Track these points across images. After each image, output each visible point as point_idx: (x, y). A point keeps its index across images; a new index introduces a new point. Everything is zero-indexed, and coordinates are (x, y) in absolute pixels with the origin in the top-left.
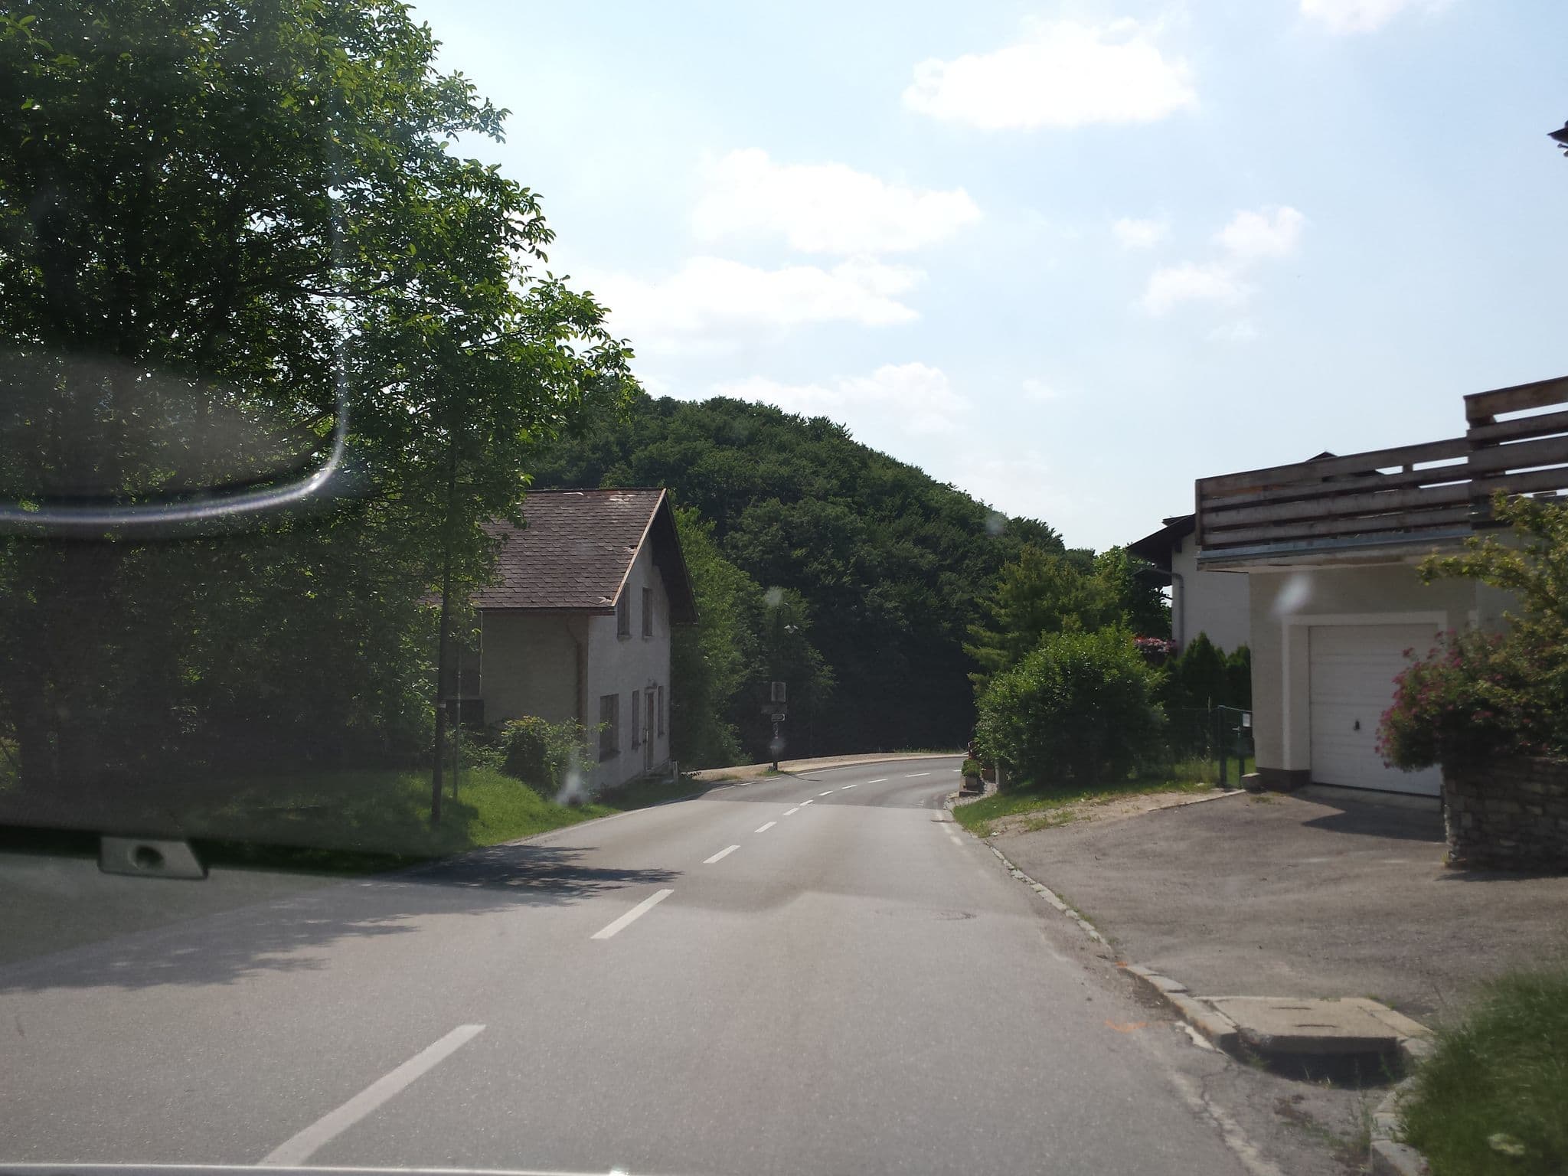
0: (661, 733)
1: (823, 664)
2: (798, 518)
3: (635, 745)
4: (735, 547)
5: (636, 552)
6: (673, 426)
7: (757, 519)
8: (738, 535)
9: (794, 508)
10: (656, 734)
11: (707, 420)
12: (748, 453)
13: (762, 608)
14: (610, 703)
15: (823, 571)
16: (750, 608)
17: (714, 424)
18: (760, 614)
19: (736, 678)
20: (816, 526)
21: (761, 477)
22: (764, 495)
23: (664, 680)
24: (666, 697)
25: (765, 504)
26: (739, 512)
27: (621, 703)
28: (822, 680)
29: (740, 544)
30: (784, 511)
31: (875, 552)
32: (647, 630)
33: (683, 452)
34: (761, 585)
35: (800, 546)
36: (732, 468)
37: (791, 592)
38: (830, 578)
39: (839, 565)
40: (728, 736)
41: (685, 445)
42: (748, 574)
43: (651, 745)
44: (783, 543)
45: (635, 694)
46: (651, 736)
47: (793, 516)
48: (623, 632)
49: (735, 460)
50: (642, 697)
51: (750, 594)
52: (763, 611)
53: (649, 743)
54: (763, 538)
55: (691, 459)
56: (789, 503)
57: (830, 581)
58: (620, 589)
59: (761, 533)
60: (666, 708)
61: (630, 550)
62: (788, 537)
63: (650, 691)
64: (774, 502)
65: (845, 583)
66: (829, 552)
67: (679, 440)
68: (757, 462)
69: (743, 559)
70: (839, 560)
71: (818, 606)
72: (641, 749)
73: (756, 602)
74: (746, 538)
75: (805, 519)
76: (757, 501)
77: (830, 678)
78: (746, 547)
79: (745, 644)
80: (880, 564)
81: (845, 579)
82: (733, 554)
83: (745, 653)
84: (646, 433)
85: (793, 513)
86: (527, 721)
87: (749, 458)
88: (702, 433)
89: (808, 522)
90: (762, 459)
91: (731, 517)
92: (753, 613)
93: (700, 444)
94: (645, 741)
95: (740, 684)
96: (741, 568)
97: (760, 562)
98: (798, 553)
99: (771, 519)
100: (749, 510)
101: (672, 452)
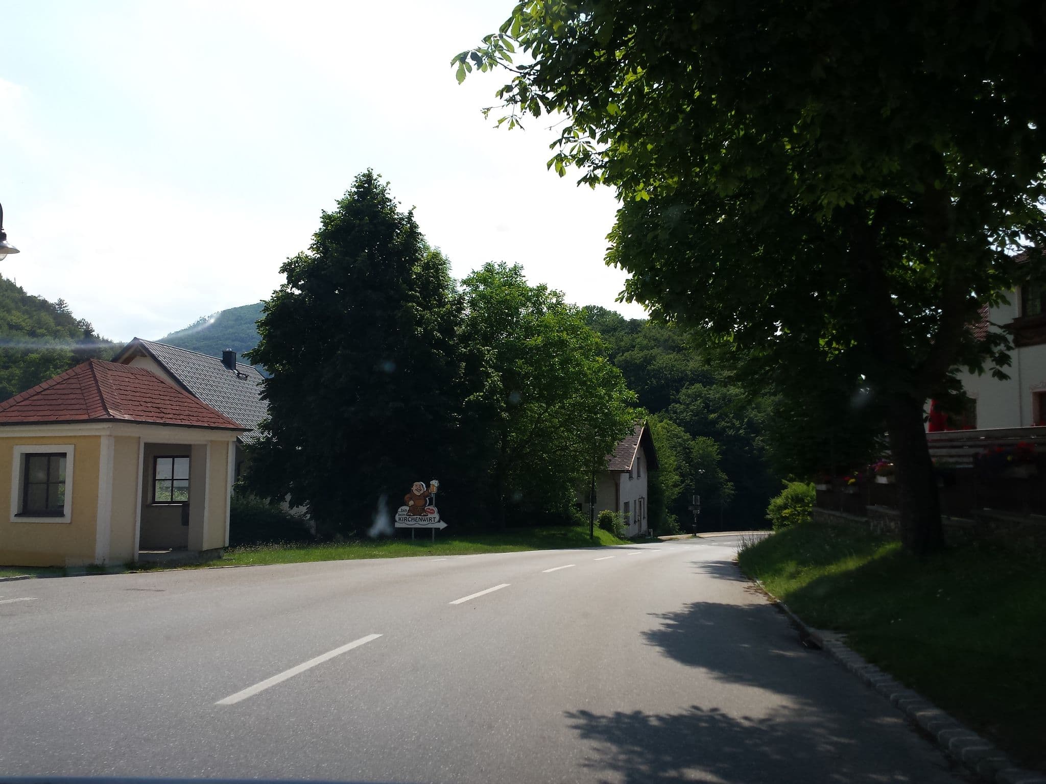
0: (644, 518)
1: (727, 481)
2: (714, 395)
3: (635, 522)
4: (675, 412)
5: (636, 447)
6: (638, 340)
7: (689, 396)
8: (677, 406)
9: (711, 389)
10: (642, 518)
11: (658, 336)
12: (683, 356)
13: (691, 449)
14: (627, 504)
15: (728, 427)
16: (685, 448)
17: (663, 338)
18: (690, 452)
19: (677, 490)
20: (724, 400)
21: (691, 370)
22: (693, 382)
23: (645, 495)
24: (646, 503)
25: (693, 387)
26: (678, 392)
27: (630, 505)
28: (726, 490)
29: (678, 411)
30: (704, 391)
31: (759, 415)
32: (639, 476)
33: (644, 356)
34: (691, 435)
35: (713, 412)
36: (673, 366)
37: (708, 440)
38: (732, 430)
39: (737, 423)
40: (672, 519)
41: (646, 352)
42: (683, 429)
43: (641, 523)
44: (704, 410)
45: (635, 501)
46: (641, 518)
47: (710, 394)
48: (631, 477)
49: (675, 360)
50: (637, 502)
51: (684, 441)
52: (692, 450)
53: (640, 521)
54: (692, 407)
55: (648, 360)
56: (708, 387)
57: (731, 432)
58: (632, 463)
59: (691, 404)
60: (646, 506)
61: (635, 446)
62: (707, 406)
63: (640, 500)
64: (698, 386)
65: (741, 434)
66: (731, 415)
67: (641, 349)
68: (688, 361)
69: (681, 419)
70: (737, 420)
71: (724, 447)
72: (637, 524)
73: (688, 445)
74: (682, 407)
75: (717, 396)
76: (688, 385)
77: (732, 490)
78: (682, 412)
79: (681, 469)
80: (763, 422)
81: (741, 432)
82: (674, 416)
83: (682, 475)
84: (623, 344)
85: (709, 392)
86: (606, 512)
87: (684, 359)
88: (655, 344)
89: (719, 398)
90: (691, 359)
91: (673, 395)
92: (687, 453)
93: (655, 351)
94: (638, 520)
95: (679, 493)
96: (679, 425)
97: (690, 421)
98: (712, 416)
99: (697, 396)
100: (684, 391)
101: (638, 357)
